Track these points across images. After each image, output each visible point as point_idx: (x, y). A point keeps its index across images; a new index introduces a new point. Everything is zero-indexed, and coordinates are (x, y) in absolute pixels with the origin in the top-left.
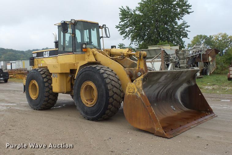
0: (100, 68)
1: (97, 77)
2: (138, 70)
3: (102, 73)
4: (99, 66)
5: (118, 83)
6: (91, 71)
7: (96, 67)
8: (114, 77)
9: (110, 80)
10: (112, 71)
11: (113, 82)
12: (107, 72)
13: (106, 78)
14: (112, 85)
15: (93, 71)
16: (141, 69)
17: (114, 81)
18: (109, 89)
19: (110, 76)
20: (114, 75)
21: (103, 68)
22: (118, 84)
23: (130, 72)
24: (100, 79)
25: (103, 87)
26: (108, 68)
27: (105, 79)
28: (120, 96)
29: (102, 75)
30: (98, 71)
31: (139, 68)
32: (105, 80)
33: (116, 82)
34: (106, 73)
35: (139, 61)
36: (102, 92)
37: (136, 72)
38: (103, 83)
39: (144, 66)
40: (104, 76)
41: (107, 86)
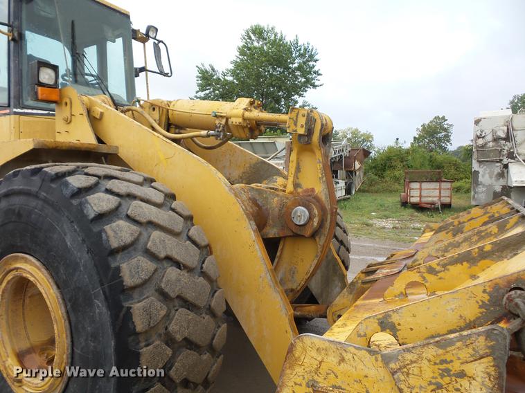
0: (93, 180)
1: (70, 238)
2: (291, 193)
3: (102, 217)
4: (95, 168)
5: (203, 274)
6: (36, 196)
7: (71, 173)
8: (176, 234)
9: (148, 265)
10: (172, 197)
11: (172, 272)
12: (136, 208)
13: (124, 248)
14: (163, 295)
15: (45, 201)
16: (307, 191)
17: (178, 264)
18: (139, 328)
19: (156, 234)
20: (178, 224)
21: (110, 184)
22: (201, 279)
23: (254, 201)
24: (83, 257)
25: (100, 308)
26: (149, 181)
27: (119, 256)
28: (211, 349)
29: (96, 229)
30: (75, 202)
31: (296, 185)
32: (113, 265)
33: (190, 270)
34: (128, 218)
35: (299, 154)
36: (94, 342)
37: (282, 206)
38: (102, 284)
39: (322, 177)
40: (108, 237)
41: (129, 308)
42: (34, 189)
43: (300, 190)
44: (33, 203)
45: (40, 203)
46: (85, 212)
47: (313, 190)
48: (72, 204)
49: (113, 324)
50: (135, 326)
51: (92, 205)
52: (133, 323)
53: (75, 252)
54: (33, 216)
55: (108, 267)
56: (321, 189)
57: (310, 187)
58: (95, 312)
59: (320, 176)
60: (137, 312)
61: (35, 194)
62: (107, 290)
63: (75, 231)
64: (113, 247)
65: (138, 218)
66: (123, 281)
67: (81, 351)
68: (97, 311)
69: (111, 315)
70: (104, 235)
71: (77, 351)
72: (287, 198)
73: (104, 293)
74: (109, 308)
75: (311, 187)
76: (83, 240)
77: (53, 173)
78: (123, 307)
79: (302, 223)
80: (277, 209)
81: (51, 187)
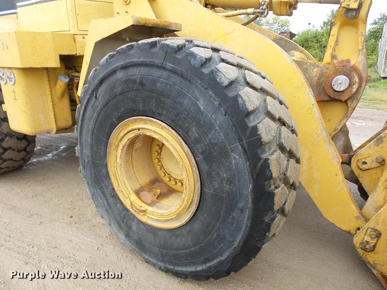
1: (203, 103)
2: (328, 64)
6: (162, 68)
8: (275, 99)
9: (273, 125)
11: (285, 131)
12: (250, 76)
13: (255, 111)
14: (283, 149)
15: (173, 71)
16: (342, 62)
24: (219, 119)
25: (238, 159)
29: (230, 95)
30: (205, 71)
31: (333, 57)
32: (250, 125)
34: (248, 84)
35: (341, 27)
36: (229, 185)
37: (322, 75)
38: (240, 141)
39: (363, 49)
40: (244, 101)
41: (267, 160)
42: (157, 61)
43: (335, 61)
44: (156, 73)
45: (165, 73)
46: (218, 79)
47: (348, 61)
48: (203, 73)
49: (252, 172)
50: (272, 173)
51: (223, 73)
52: (270, 171)
53: (210, 115)
54: (158, 85)
55: (246, 126)
56: (360, 60)
57: (345, 58)
58: (231, 163)
59: (361, 48)
60: (273, 162)
61: (160, 65)
62: (246, 145)
63: (211, 96)
64: (250, 110)
65: (255, 85)
66: (261, 138)
67: (214, 191)
68: (234, 162)
69: (250, 165)
70: (240, 100)
71: (209, 191)
72: (328, 69)
73: (243, 147)
74: (248, 159)
75: (347, 58)
76: (220, 104)
77: (176, 46)
78: (260, 159)
79: (342, 89)
80: (316, 79)
81: (177, 59)
